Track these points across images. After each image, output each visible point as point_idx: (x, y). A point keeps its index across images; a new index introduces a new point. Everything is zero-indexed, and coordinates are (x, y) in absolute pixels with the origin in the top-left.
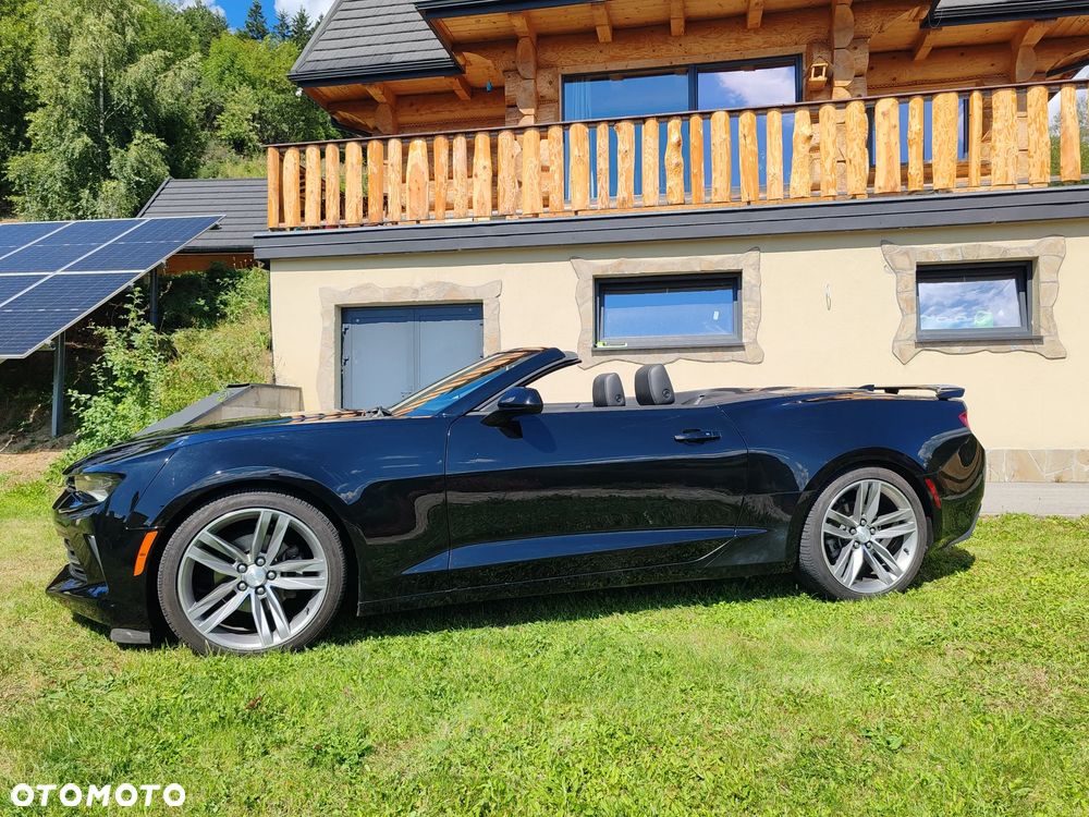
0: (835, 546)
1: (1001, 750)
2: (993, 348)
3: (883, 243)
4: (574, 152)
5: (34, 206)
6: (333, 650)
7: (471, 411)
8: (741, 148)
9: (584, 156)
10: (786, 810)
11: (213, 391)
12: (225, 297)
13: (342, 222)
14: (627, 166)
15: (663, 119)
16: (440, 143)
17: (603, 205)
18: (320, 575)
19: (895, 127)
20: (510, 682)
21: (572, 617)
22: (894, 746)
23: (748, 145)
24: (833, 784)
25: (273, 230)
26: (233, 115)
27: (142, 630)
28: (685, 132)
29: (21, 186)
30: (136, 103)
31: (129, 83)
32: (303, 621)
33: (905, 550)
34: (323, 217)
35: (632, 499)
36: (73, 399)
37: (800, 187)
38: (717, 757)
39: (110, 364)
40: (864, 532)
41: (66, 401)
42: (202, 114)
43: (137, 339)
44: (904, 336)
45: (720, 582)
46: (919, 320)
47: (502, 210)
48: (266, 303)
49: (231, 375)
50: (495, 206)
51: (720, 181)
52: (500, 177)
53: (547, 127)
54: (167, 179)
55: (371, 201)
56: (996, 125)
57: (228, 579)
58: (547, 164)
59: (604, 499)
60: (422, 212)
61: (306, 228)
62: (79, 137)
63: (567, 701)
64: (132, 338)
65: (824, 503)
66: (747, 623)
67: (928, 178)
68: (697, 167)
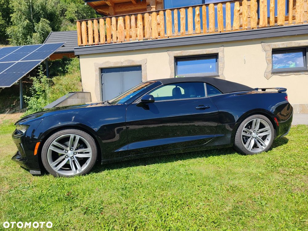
0: (246, 139)
1: (297, 205)
2: (295, 74)
3: (262, 42)
4: (167, 18)
5: (15, 41)
6: (95, 175)
7: (133, 102)
8: (218, 15)
9: (170, 19)
10: (229, 227)
11: (65, 94)
12: (67, 66)
13: (100, 43)
14: (183, 22)
15: (194, 7)
16: (127, 18)
17: (176, 35)
18: (90, 153)
19: (266, 6)
20: (146, 184)
21: (166, 162)
22: (264, 204)
23: (220, 14)
24: (244, 218)
25: (80, 46)
26: (70, 12)
27: (38, 171)
28: (201, 11)
29: (11, 36)
30: (41, 10)
31: (38, 4)
32: (85, 167)
33: (267, 139)
34: (94, 42)
35: (185, 126)
36: (25, 98)
37: (236, 26)
38: (208, 209)
39: (35, 88)
40: (255, 134)
41: (23, 99)
42: (61, 12)
43: (42, 80)
44: (268, 71)
45: (211, 150)
46: (272, 66)
47: (146, 37)
48: (79, 68)
49: (70, 89)
50: (144, 36)
51: (212, 25)
52: (145, 27)
53: (159, 11)
54: (51, 32)
55: (108, 36)
56: (297, 4)
57: (62, 155)
58: (159, 22)
59: (177, 126)
60: (123, 39)
61: (89, 45)
62: (26, 20)
63: (163, 190)
64: (41, 80)
65: (242, 126)
66: (219, 163)
67: (276, 21)
68: (204, 22)
